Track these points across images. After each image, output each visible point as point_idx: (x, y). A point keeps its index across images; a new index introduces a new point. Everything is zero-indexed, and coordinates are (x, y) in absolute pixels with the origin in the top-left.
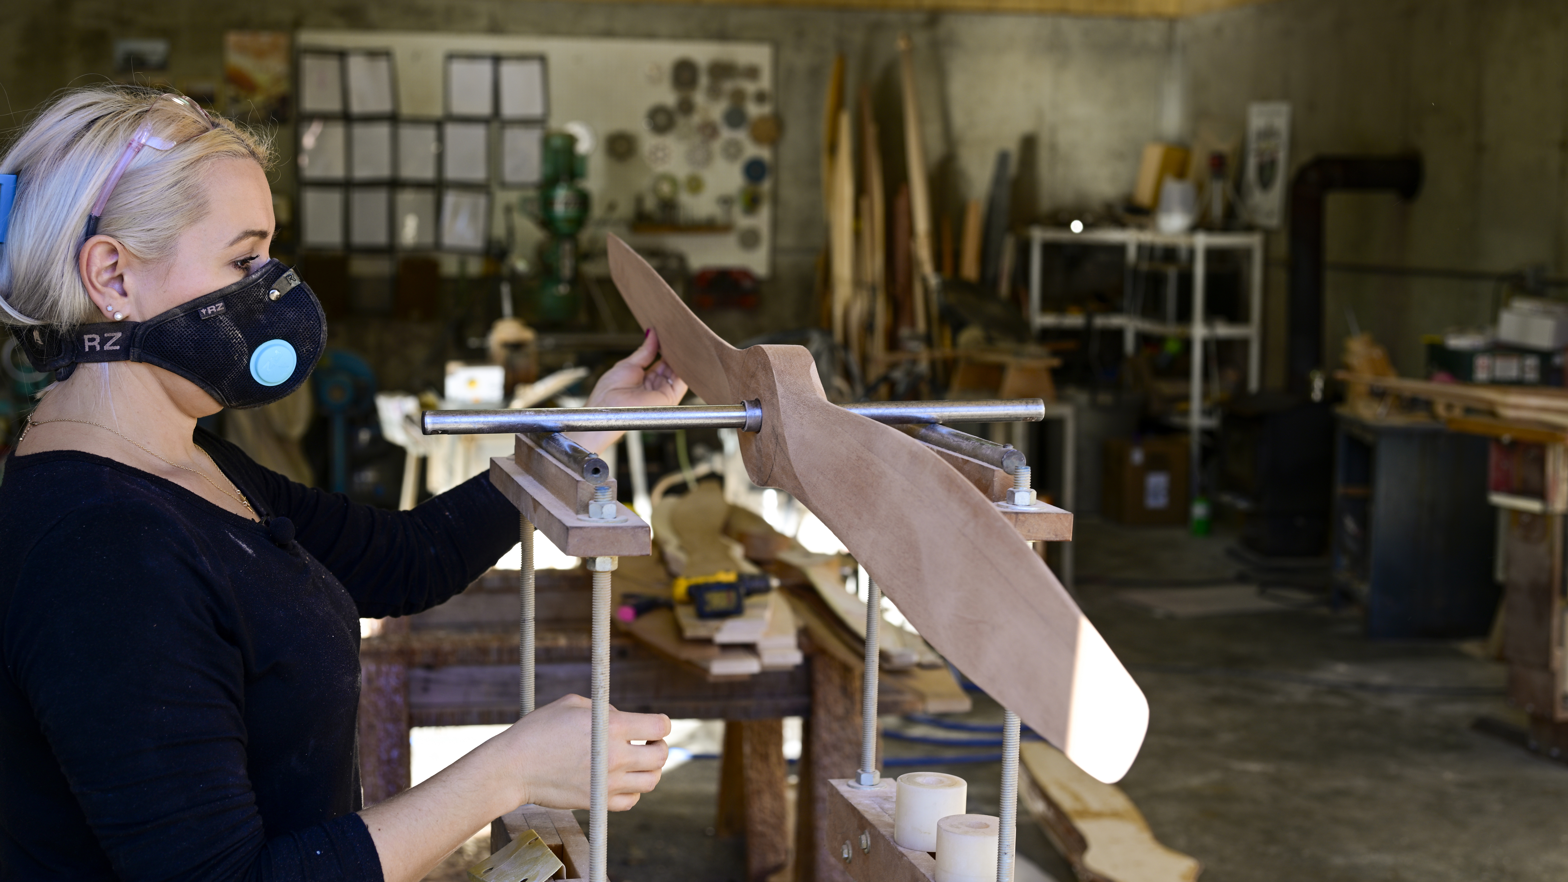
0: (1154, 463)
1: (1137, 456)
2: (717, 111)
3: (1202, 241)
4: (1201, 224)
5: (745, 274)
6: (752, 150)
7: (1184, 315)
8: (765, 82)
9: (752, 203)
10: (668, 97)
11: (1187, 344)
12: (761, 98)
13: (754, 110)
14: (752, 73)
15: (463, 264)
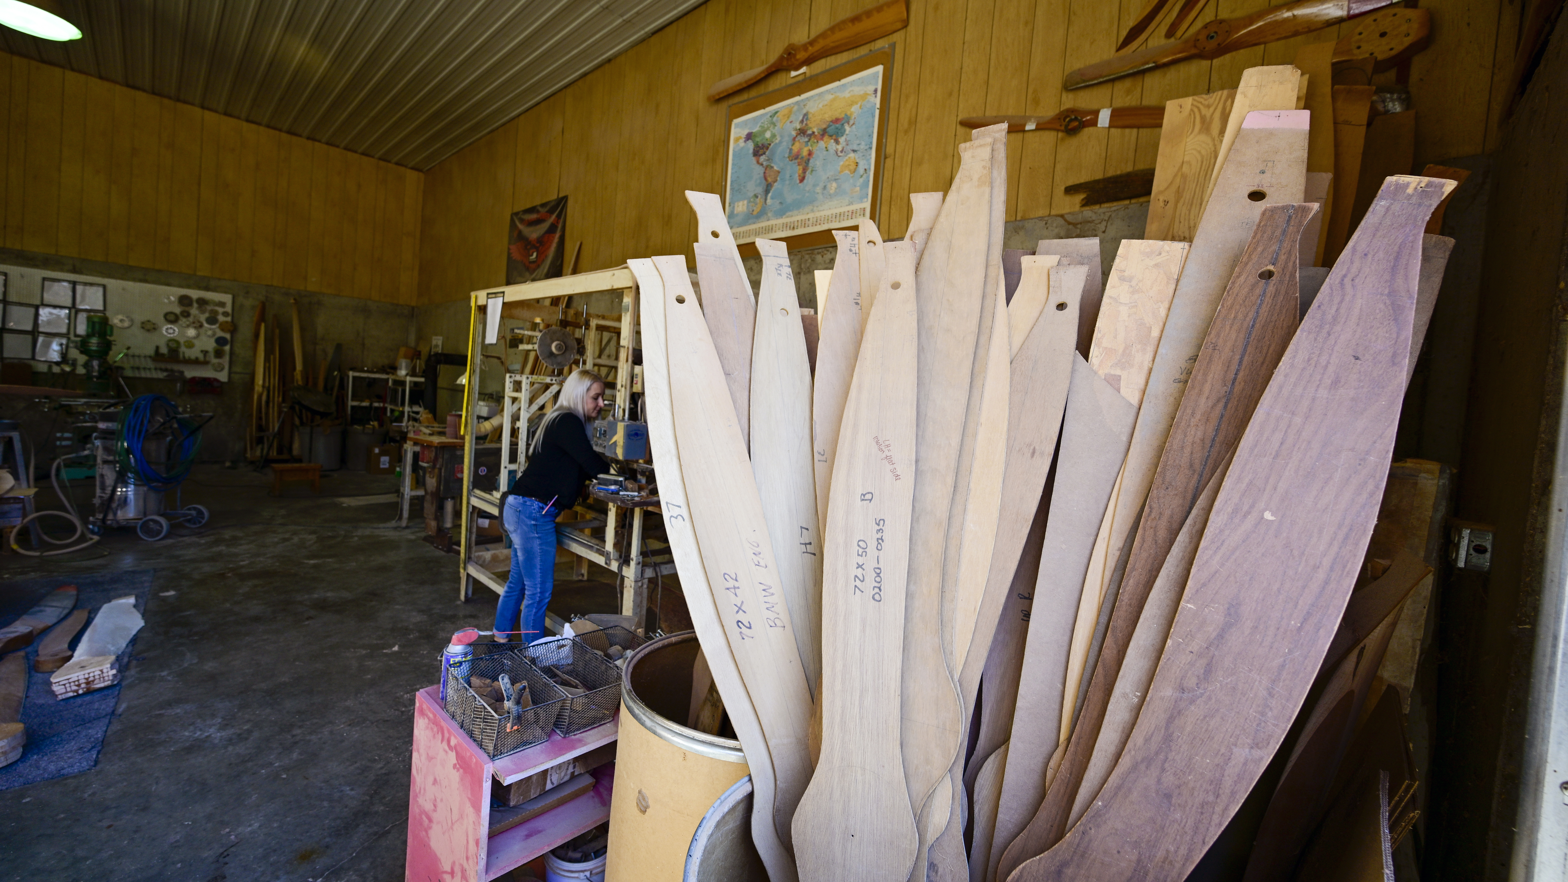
0: (383, 453)
1: (377, 451)
2: (203, 318)
3: (408, 379)
4: (413, 373)
5: (216, 380)
6: (220, 334)
7: (403, 404)
8: (229, 309)
9: (219, 354)
10: (177, 310)
11: (403, 413)
12: (225, 314)
13: (221, 318)
14: (222, 304)
15: (50, 367)
